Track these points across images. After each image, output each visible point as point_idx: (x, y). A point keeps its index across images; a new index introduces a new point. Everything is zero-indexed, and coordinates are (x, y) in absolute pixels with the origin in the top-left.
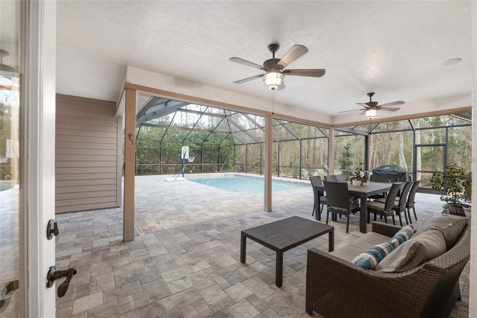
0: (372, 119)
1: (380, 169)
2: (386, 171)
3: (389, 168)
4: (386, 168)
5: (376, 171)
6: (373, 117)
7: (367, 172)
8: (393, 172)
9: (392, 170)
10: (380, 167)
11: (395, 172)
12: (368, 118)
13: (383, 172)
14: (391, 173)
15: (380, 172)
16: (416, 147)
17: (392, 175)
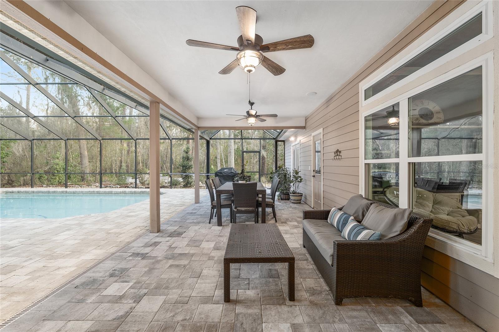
0: (252, 126)
1: (221, 171)
2: (226, 173)
3: (228, 170)
4: (225, 170)
5: (218, 173)
6: (253, 124)
7: (209, 174)
8: (231, 174)
9: (230, 172)
10: (221, 170)
11: (232, 174)
12: (250, 124)
13: (224, 174)
14: (230, 174)
15: (221, 174)
16: (243, 152)
17: (230, 176)
